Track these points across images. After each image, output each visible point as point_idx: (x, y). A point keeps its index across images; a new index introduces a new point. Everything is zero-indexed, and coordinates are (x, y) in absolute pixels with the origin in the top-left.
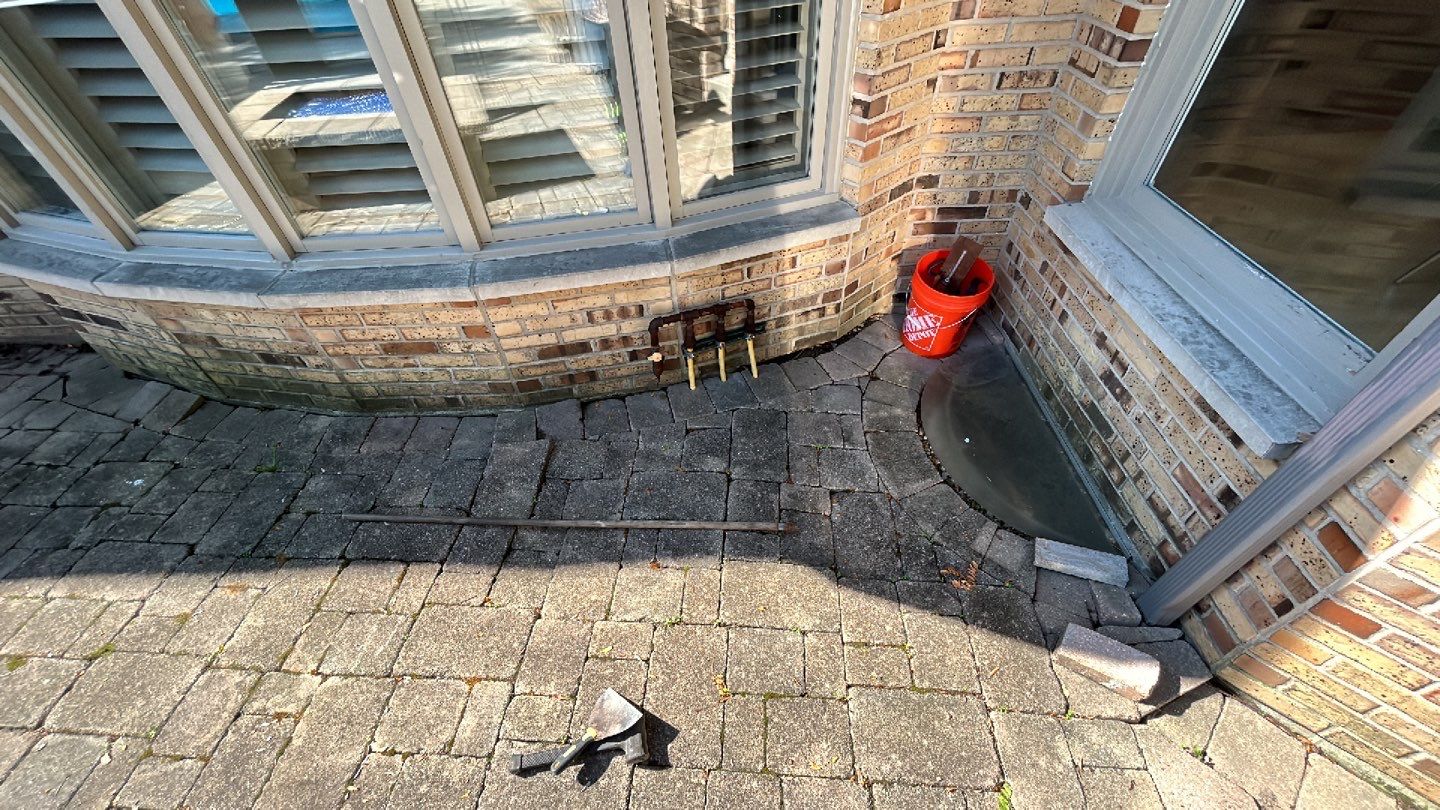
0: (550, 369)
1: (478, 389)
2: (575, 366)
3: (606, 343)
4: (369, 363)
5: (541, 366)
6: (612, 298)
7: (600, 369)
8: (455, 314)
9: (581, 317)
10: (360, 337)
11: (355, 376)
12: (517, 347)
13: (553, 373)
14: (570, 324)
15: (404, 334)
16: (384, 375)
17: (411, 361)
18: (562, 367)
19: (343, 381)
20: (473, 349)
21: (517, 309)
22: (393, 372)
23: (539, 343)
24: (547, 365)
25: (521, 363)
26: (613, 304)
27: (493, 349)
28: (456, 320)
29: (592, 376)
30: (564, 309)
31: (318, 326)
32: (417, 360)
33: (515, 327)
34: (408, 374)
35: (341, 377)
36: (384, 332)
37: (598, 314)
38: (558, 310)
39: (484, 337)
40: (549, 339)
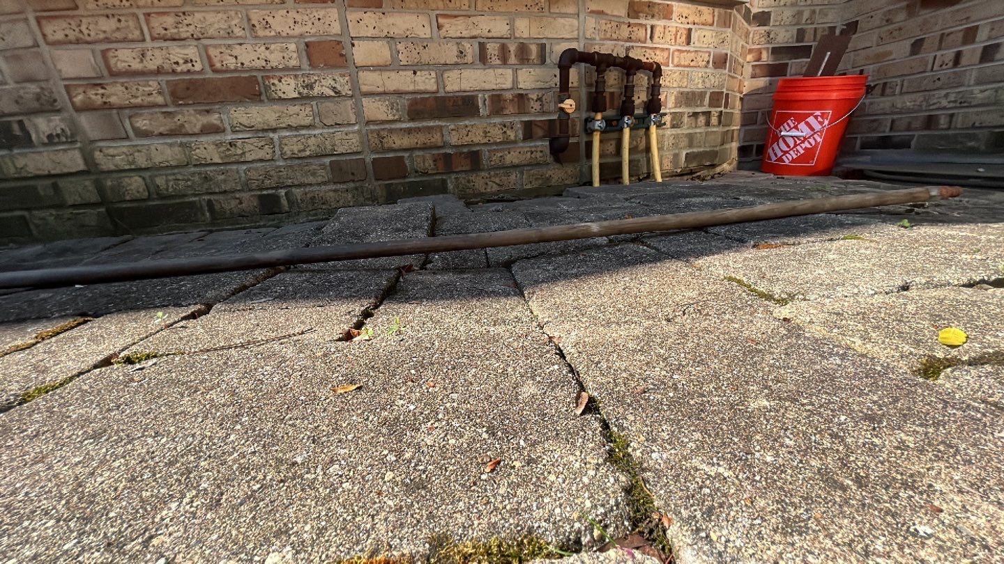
0: (421, 139)
1: (314, 174)
2: (454, 139)
3: (497, 101)
4: (142, 123)
5: (409, 131)
6: (511, 24)
7: (485, 149)
8: (298, 17)
9: (471, 50)
10: (136, 65)
11: (113, 155)
12: (381, 90)
13: (425, 148)
14: (456, 59)
15: (209, 58)
16: (164, 152)
17: (214, 119)
18: (436, 138)
19: (91, 169)
20: (317, 90)
21: (389, 20)
22: (181, 145)
23: (411, 88)
24: (419, 130)
25: (383, 122)
26: (512, 36)
27: (346, 90)
28: (298, 30)
29: (474, 159)
30: (452, 33)
31: (65, 42)
32: (224, 117)
33: (381, 52)
34: (207, 149)
35: (88, 157)
36: (177, 53)
37: (492, 48)
38: (443, 33)
39: (334, 67)
40: (426, 82)
